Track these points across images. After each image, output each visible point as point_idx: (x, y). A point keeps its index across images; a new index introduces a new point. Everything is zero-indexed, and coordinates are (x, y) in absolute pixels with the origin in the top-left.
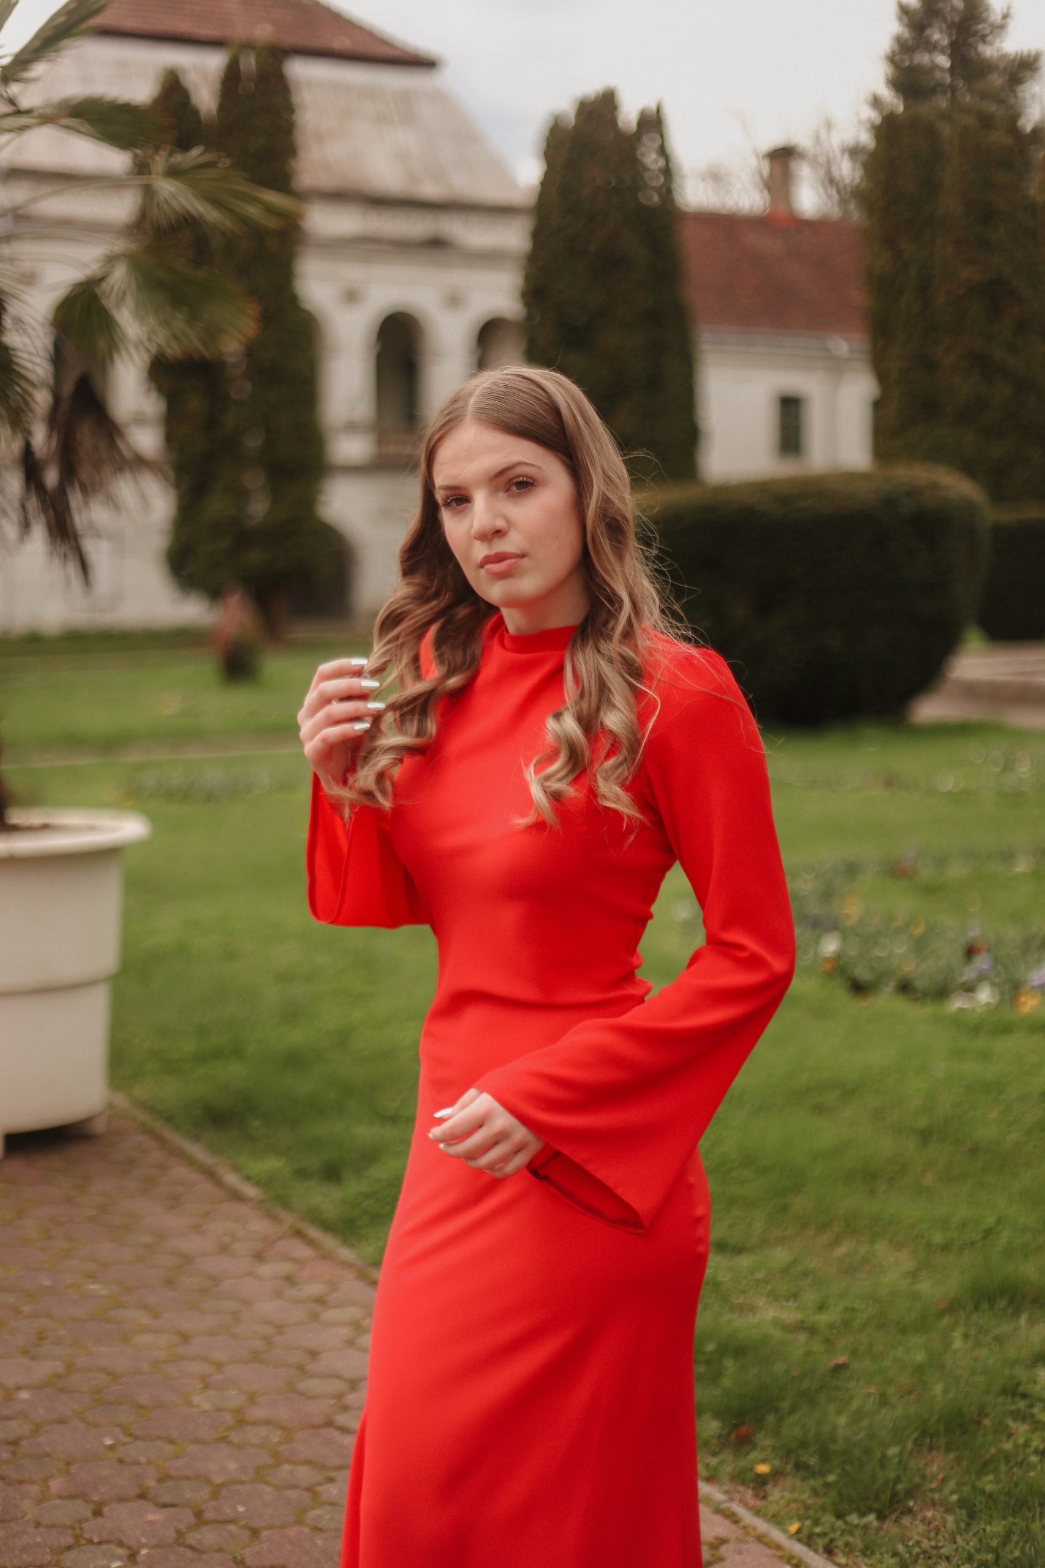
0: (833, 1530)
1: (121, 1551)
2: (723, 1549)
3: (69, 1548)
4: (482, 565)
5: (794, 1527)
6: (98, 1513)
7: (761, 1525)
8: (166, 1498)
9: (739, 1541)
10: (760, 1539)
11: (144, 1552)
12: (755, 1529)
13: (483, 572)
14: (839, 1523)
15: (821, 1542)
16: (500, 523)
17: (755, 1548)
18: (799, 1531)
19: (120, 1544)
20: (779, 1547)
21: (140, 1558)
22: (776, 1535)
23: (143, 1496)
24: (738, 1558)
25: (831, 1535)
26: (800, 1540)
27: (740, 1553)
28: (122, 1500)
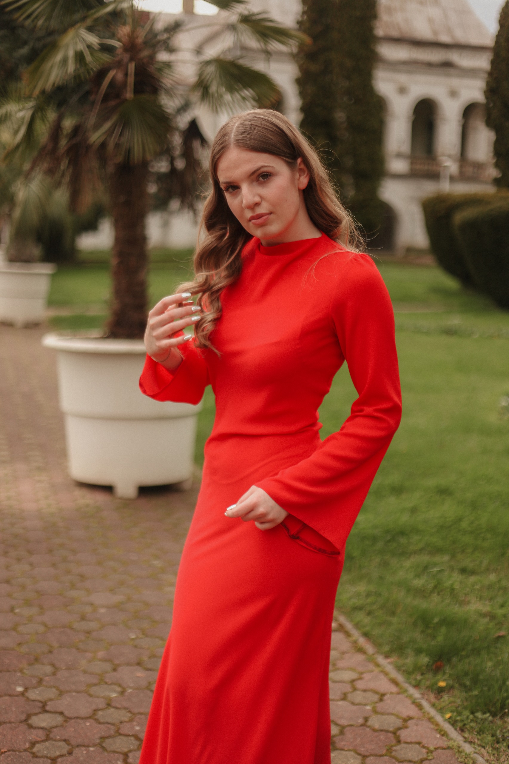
0: (467, 718)
1: (119, 689)
2: (410, 722)
3: (95, 685)
4: (250, 220)
5: (448, 716)
6: (115, 670)
7: (433, 712)
8: (149, 666)
9: (419, 719)
10: (430, 719)
11: (130, 691)
12: (428, 714)
13: (251, 223)
14: (471, 716)
15: (460, 725)
16: (257, 199)
17: (426, 723)
18: (450, 718)
19: (120, 685)
20: (437, 725)
21: (126, 694)
22: (439, 718)
23: (139, 664)
24: (415, 727)
25: (466, 722)
26: (449, 722)
27: (417, 725)
28: (128, 664)
